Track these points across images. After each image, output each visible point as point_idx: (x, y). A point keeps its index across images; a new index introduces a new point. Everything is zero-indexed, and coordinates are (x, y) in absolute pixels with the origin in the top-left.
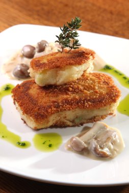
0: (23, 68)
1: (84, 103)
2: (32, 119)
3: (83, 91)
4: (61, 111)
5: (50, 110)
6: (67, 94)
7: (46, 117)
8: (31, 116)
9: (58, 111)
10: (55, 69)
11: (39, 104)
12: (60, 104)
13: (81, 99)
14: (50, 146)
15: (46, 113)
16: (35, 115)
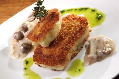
0: (24, 46)
2: (59, 65)
3: (69, 32)
4: (69, 49)
5: (64, 54)
6: (64, 39)
7: (65, 58)
8: (57, 64)
9: (68, 51)
10: (48, 32)
11: (56, 56)
12: (66, 46)
13: (73, 36)
14: (79, 70)
15: (64, 57)
16: (59, 62)
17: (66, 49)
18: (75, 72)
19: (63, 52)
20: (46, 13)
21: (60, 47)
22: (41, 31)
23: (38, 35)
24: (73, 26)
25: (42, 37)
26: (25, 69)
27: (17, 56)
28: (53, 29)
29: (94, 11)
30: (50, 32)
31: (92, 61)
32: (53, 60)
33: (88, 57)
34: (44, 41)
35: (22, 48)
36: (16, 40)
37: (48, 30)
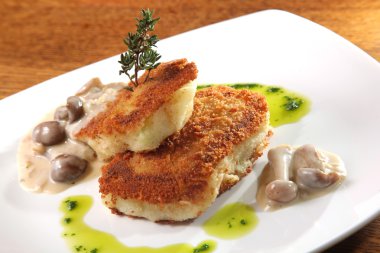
0: (67, 160)
1: (235, 134)
2: (186, 202)
3: (215, 121)
4: (218, 160)
5: (204, 171)
6: (201, 136)
7: (206, 183)
8: (180, 199)
9: (214, 166)
10: (161, 108)
11: (176, 176)
12: (210, 153)
13: (227, 132)
14: (243, 223)
15: (201, 179)
16: (187, 194)
17: (210, 161)
18: (230, 226)
19: (198, 166)
21: (192, 154)
22: (138, 105)
23: (127, 114)
24: (224, 108)
25: (143, 120)
26: (68, 221)
27: (37, 188)
28: (176, 101)
29: (275, 90)
30: (165, 109)
31: (281, 199)
32: (167, 186)
33: (273, 186)
34: (147, 133)
35: (58, 165)
36: (39, 144)
37: (162, 102)
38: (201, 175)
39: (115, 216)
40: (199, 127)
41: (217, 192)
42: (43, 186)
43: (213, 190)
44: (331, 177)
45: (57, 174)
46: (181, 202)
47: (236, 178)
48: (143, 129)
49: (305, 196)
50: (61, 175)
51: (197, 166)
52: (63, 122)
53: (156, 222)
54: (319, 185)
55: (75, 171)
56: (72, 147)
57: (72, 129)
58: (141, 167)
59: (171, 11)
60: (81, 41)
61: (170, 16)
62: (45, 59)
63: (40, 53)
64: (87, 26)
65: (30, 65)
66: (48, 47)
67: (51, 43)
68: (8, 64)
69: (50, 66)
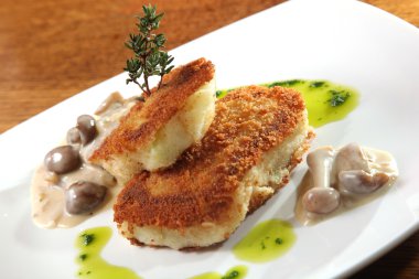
0: (82, 188)
1: (265, 139)
2: (210, 224)
3: (242, 126)
4: (244, 171)
5: (227, 185)
6: (225, 145)
7: (231, 200)
8: (202, 221)
9: (240, 178)
11: (197, 194)
12: (234, 164)
13: (254, 137)
14: (279, 242)
15: (225, 195)
16: (210, 214)
17: (234, 173)
18: (264, 247)
19: (221, 181)
20: (168, 67)
21: (214, 167)
22: (148, 117)
23: (137, 127)
24: (253, 110)
25: (154, 133)
26: (84, 257)
27: (51, 223)
28: (191, 108)
29: (318, 85)
30: (179, 118)
31: (321, 210)
32: (187, 206)
33: (310, 195)
34: (159, 147)
35: (72, 195)
36: (52, 174)
37: (174, 111)
38: (223, 191)
39: (135, 248)
40: (222, 136)
41: (245, 208)
42: (58, 220)
43: (240, 206)
44: (378, 179)
45: (72, 204)
46: (204, 224)
47: (270, 190)
48: (155, 144)
49: (349, 204)
50: (76, 206)
51: (219, 181)
52: (76, 146)
53: (180, 250)
54: (364, 189)
55: (91, 200)
56: (89, 173)
57: (86, 152)
58: (159, 188)
59: (209, 9)
60: (110, 54)
61: (207, 16)
62: (71, 78)
63: (66, 72)
64: (116, 37)
65: (54, 86)
66: (74, 64)
67: (78, 60)
68: (32, 88)
69: (76, 85)
